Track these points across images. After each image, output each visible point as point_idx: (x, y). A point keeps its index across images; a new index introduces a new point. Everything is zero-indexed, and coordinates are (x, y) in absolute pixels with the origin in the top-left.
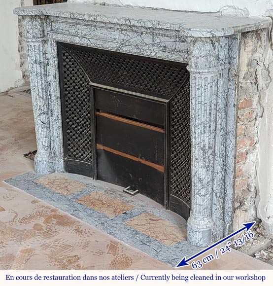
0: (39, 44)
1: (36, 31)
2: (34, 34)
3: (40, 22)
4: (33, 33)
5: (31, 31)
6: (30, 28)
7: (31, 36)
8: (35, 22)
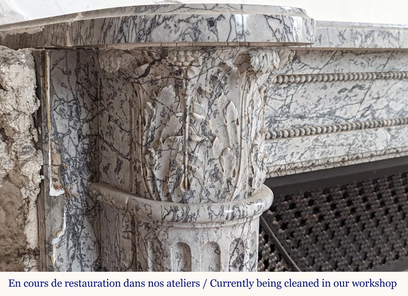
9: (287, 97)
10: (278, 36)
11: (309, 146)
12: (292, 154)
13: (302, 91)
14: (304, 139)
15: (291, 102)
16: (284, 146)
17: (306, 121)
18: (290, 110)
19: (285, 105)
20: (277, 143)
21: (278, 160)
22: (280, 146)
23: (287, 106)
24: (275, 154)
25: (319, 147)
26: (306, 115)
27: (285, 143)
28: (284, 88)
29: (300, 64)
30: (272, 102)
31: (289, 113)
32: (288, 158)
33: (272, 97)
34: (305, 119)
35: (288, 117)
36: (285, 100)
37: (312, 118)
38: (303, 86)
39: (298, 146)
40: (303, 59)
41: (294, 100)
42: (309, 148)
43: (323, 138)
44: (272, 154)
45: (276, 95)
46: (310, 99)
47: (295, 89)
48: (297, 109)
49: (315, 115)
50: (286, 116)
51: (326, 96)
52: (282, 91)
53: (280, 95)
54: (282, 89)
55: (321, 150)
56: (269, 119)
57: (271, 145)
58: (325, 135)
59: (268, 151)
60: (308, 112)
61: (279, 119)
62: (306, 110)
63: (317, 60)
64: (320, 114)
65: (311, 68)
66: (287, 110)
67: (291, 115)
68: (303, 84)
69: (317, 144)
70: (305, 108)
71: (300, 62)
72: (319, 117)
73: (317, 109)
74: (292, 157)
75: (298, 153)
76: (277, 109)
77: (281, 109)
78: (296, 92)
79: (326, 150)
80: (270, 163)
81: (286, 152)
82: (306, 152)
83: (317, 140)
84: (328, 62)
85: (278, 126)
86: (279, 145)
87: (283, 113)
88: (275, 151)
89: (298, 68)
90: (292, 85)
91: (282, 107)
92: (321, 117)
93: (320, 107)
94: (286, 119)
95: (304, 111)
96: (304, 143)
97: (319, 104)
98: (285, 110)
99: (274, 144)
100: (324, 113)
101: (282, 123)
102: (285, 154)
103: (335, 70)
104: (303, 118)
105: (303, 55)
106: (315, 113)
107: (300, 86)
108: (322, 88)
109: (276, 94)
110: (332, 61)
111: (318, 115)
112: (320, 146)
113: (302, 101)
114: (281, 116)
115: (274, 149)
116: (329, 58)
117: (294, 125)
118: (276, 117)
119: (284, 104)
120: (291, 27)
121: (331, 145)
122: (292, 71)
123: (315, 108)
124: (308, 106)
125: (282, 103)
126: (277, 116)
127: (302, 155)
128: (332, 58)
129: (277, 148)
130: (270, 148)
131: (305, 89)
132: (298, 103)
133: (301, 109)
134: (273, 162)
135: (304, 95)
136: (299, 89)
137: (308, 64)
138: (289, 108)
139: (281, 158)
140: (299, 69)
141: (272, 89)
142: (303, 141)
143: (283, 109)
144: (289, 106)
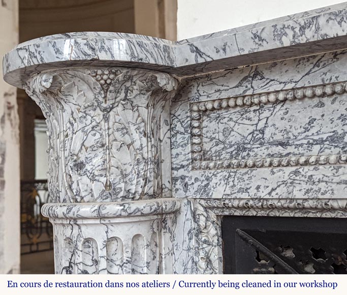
0: (135, 230)
1: (125, 158)
2: (114, 177)
3: (144, 112)
4: (106, 170)
5: (96, 162)
6: (91, 140)
7: (97, 188)
8: (120, 114)
9: (259, 120)
10: (26, 61)
11: (285, 180)
12: (258, 188)
13: (282, 112)
14: (275, 170)
15: (265, 127)
16: (246, 177)
17: (290, 149)
18: (265, 136)
19: (257, 130)
20: (236, 172)
21: (238, 192)
22: (241, 176)
23: (259, 131)
24: (234, 186)
25: (301, 182)
26: (290, 142)
27: (246, 173)
28: (254, 111)
29: (264, 80)
30: (239, 126)
31: (263, 139)
32: (253, 192)
33: (239, 121)
34: (289, 147)
35: (262, 144)
36: (257, 124)
37: (301, 145)
38: (282, 106)
39: (266, 179)
40: (267, 74)
41: (270, 123)
42: (284, 182)
43: (308, 171)
44: (230, 185)
45: (244, 120)
46: (295, 121)
47: (270, 110)
48: (275, 134)
49: (305, 141)
50: (258, 142)
51: (323, 116)
52: (252, 115)
53: (249, 119)
54: (252, 113)
55: (305, 187)
56: (236, 146)
57: (228, 175)
58: (312, 168)
59: (224, 181)
60: (292, 137)
61: (249, 146)
62: (290, 135)
63: (290, 71)
64: (314, 140)
65: (281, 83)
66: (260, 135)
67: (266, 142)
68: (282, 104)
69: (298, 178)
70: (288, 133)
71: (263, 78)
72: (312, 144)
73: (309, 133)
74: (258, 191)
75: (267, 187)
76: (246, 135)
77: (251, 135)
78: (272, 114)
79: (315, 188)
80: (228, 195)
81: (248, 184)
82: (279, 186)
83: (296, 173)
84: (311, 70)
85: (248, 154)
86: (238, 175)
87: (254, 140)
88: (233, 181)
89: (260, 86)
90: (266, 106)
91: (253, 133)
92: (317, 144)
93: (314, 131)
94: (259, 146)
95: (285, 136)
96: (275, 175)
97: (312, 127)
98: (258, 136)
99: (231, 174)
100: (322, 138)
101: (253, 151)
102: (248, 187)
103: (323, 80)
104: (286, 145)
105: (266, 69)
106: (304, 138)
107: (278, 107)
108: (317, 106)
109: (243, 118)
110: (316, 68)
111: (311, 141)
112: (304, 181)
113: (281, 125)
114: (251, 143)
115: (232, 179)
116: (312, 66)
117: (271, 154)
118: (244, 144)
119: (255, 129)
120: (35, 53)
121: (322, 181)
122: (252, 90)
123: (305, 132)
124: (293, 130)
125: (254, 128)
126: (247, 143)
127: (273, 190)
128: (317, 65)
129: (236, 179)
130: (227, 177)
131: (286, 109)
132: (276, 127)
133: (281, 134)
134: (232, 194)
135: (285, 116)
136: (276, 110)
137: (276, 78)
138: (263, 133)
139: (241, 190)
140: (262, 87)
141: (238, 113)
142: (273, 173)
143: (255, 135)
144: (263, 132)
